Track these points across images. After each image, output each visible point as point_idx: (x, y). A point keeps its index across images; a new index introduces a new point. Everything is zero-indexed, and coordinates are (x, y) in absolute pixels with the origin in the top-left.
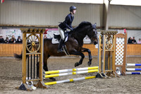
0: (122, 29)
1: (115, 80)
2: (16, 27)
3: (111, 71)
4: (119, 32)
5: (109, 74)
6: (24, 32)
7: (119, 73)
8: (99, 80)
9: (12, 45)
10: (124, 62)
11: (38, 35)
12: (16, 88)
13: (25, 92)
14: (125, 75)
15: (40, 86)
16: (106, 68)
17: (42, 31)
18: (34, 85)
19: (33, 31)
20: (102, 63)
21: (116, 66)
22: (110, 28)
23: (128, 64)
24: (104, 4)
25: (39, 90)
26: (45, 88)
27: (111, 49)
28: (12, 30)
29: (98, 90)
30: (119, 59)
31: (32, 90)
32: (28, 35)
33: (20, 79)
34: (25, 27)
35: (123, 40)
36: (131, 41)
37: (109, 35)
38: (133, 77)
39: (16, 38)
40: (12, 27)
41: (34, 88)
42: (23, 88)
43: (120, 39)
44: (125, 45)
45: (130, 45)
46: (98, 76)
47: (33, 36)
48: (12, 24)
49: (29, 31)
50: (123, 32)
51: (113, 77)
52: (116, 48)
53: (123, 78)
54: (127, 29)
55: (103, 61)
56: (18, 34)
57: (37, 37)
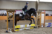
0: (44, 10)
1: (41, 29)
2: (5, 10)
3: (39, 26)
4: (42, 11)
5: (39, 27)
6: (8, 12)
7: (43, 26)
8: (35, 29)
9: (3, 16)
10: (44, 22)
11: (13, 13)
12: (4, 32)
13: (8, 33)
14: (45, 27)
15: (13, 31)
16: (38, 25)
17: (14, 11)
18: (11, 31)
19: (11, 11)
20: (36, 23)
21: (41, 24)
22: (39, 10)
23: (46, 23)
24: (37, 2)
25: (13, 33)
26: (15, 32)
27: (39, 18)
28: (3, 11)
29: (35, 33)
30: (42, 21)
31: (10, 33)
32: (9, 13)
33: (6, 29)
34: (8, 10)
35: (44, 14)
36: (47, 15)
37: (39, 13)
38: (47, 28)
39: (5, 14)
40: (3, 10)
41: (11, 32)
42: (7, 32)
43: (43, 14)
44: (44, 16)
45: (46, 16)
46: (35, 27)
47: (11, 13)
48: (3, 9)
49: (9, 11)
50: (44, 11)
51: (40, 28)
52: (41, 17)
53: (44, 28)
54: (45, 11)
55: (37, 22)
56: (5, 12)
57: (12, 13)
